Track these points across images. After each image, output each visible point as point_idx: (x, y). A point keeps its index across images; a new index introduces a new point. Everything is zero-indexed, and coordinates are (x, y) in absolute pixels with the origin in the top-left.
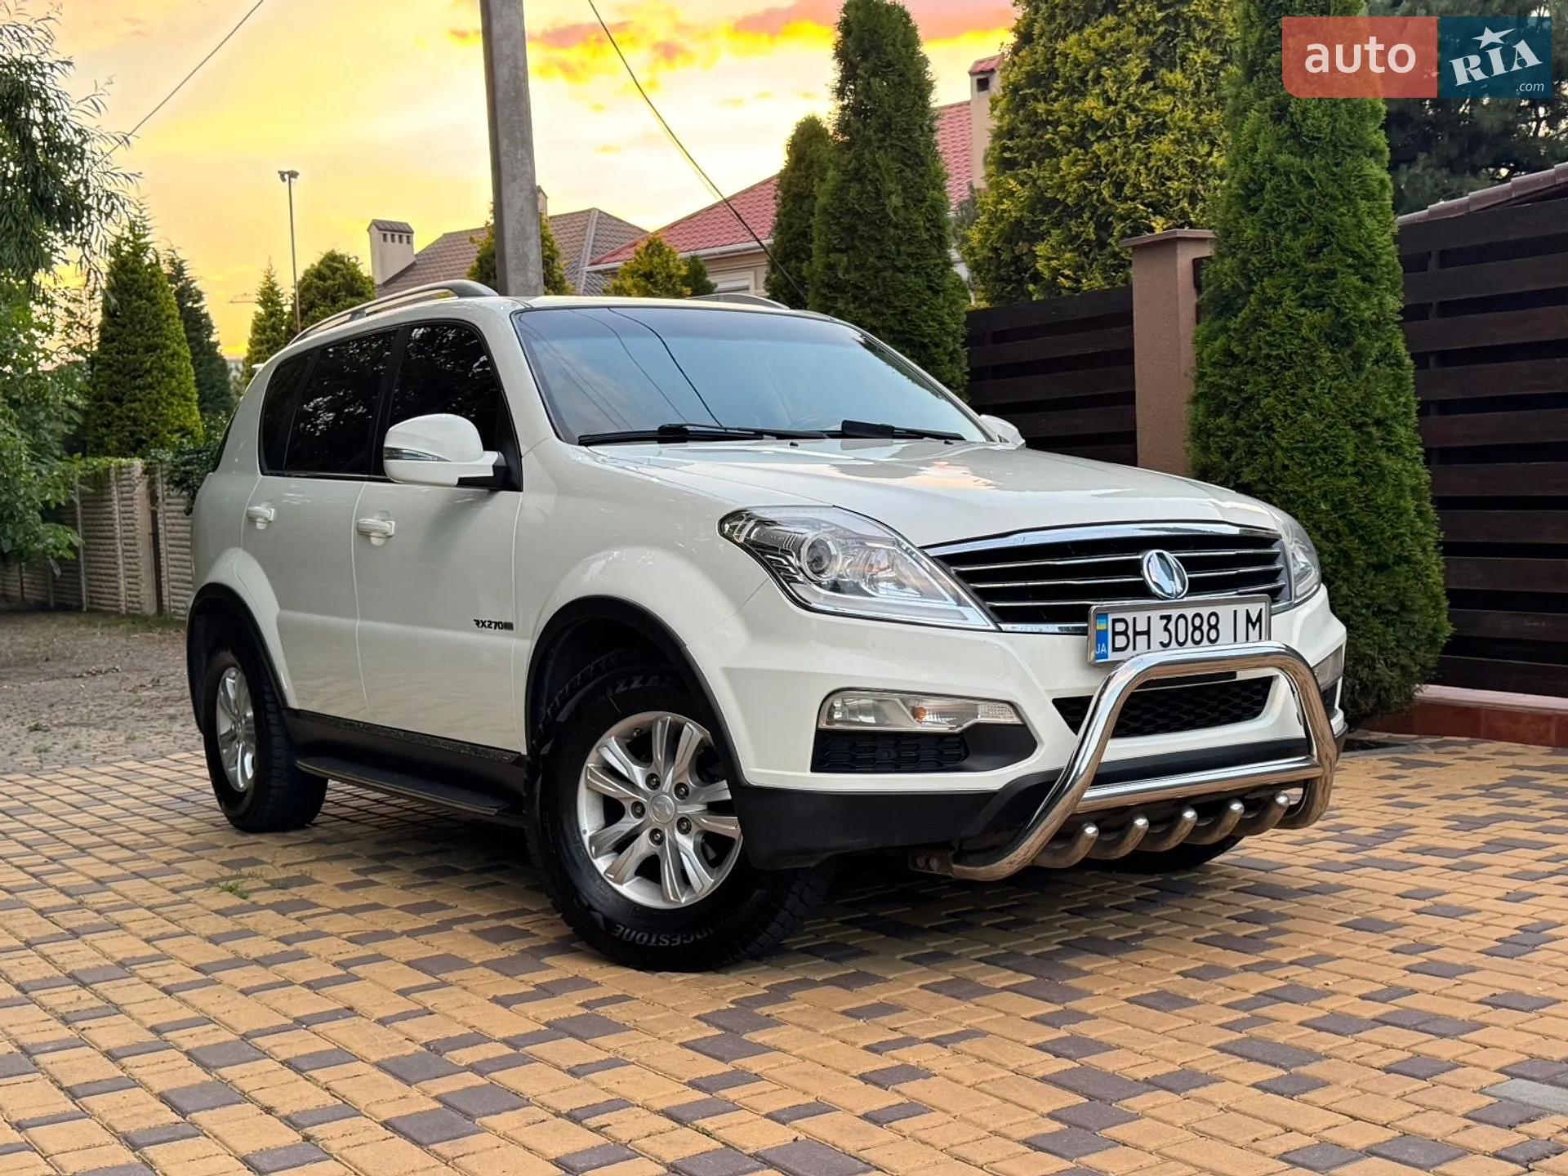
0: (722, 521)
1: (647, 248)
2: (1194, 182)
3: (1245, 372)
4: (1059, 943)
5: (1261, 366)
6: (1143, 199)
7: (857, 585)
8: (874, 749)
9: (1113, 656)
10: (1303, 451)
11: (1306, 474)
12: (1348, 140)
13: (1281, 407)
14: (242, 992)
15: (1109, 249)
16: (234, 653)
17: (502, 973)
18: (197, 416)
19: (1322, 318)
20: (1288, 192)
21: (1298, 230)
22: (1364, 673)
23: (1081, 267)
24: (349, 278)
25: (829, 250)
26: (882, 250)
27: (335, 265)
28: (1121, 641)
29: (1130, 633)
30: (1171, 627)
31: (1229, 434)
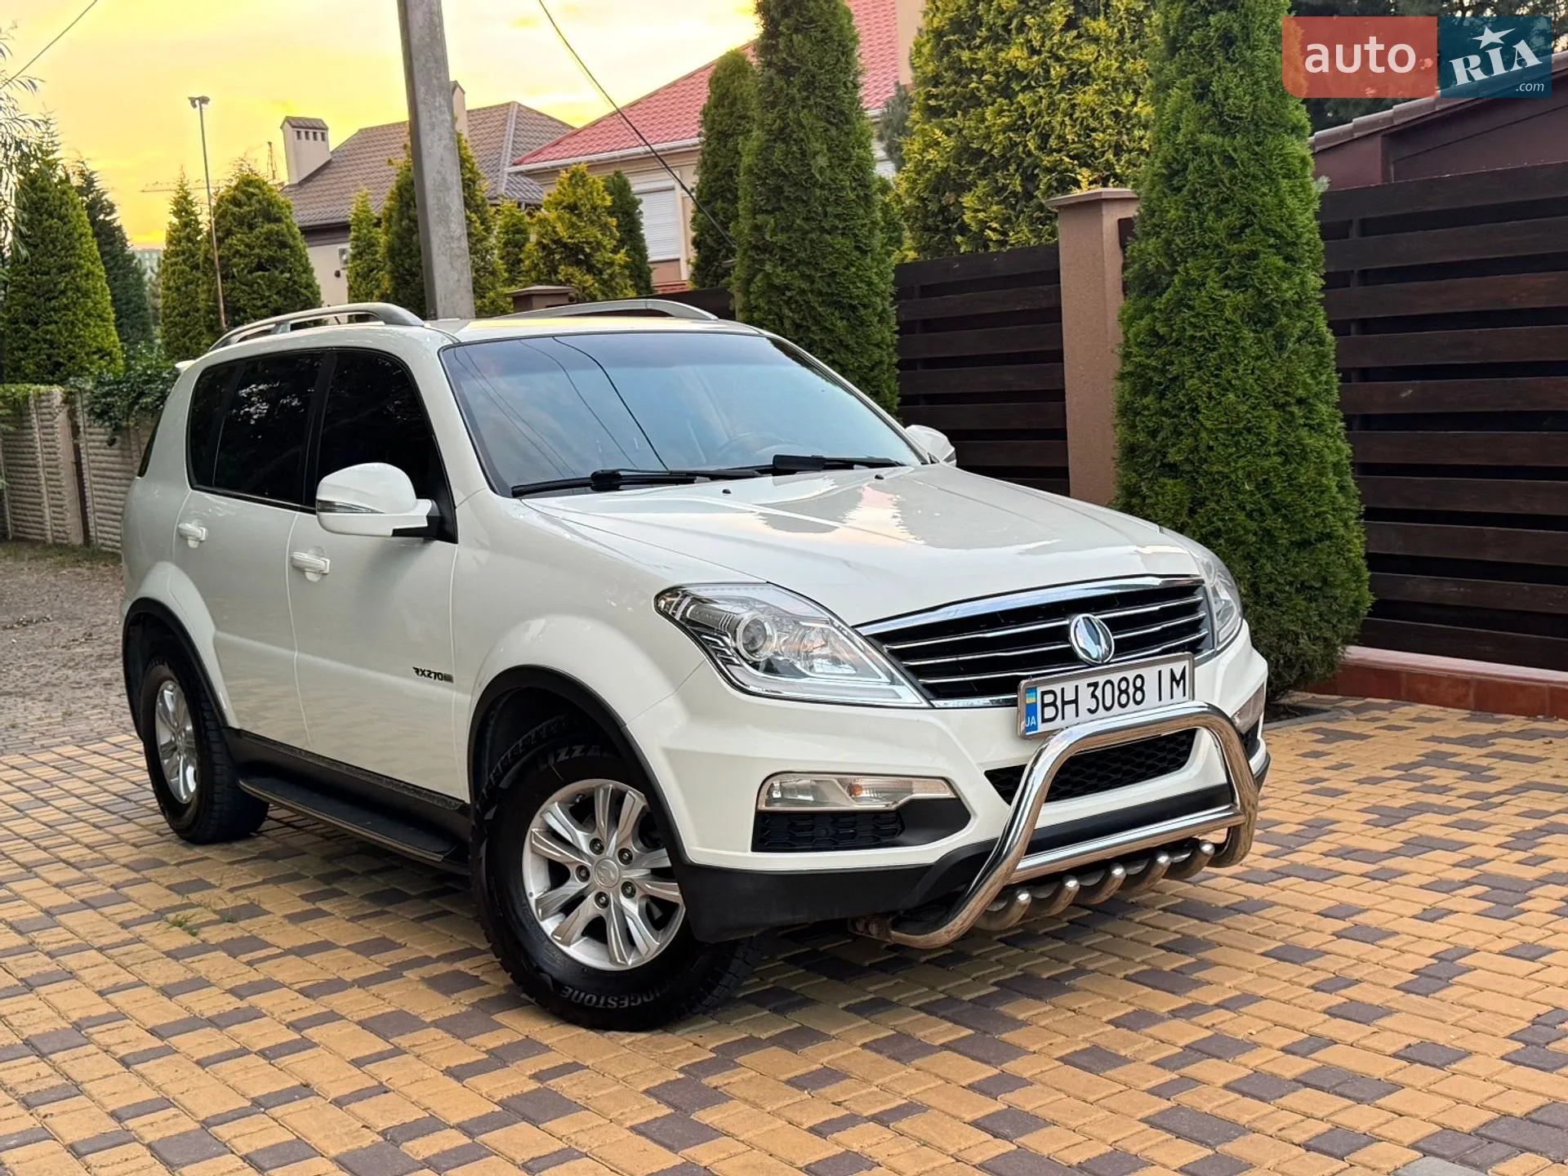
0: (658, 597)
1: (570, 179)
2: (1120, 133)
3: (1170, 353)
4: (995, 984)
5: (1185, 347)
6: (1069, 151)
7: (792, 665)
8: (812, 828)
9: (1043, 728)
10: (1228, 431)
11: (1231, 454)
12: (1270, 118)
13: (1205, 388)
14: (199, 1063)
15: (1035, 200)
16: (170, 667)
17: (455, 1035)
18: (115, 337)
19: (1245, 300)
20: (1211, 173)
21: (1220, 211)
22: (1288, 648)
23: (1008, 220)
24: (265, 203)
25: (755, 211)
26: (809, 211)
27: (251, 190)
28: (1050, 712)
29: (1059, 703)
30: (1098, 693)
31: (1155, 414)
